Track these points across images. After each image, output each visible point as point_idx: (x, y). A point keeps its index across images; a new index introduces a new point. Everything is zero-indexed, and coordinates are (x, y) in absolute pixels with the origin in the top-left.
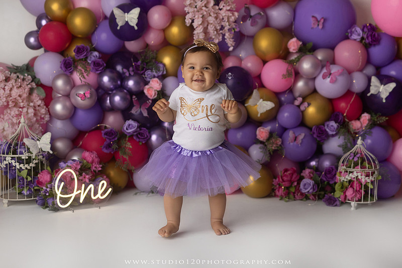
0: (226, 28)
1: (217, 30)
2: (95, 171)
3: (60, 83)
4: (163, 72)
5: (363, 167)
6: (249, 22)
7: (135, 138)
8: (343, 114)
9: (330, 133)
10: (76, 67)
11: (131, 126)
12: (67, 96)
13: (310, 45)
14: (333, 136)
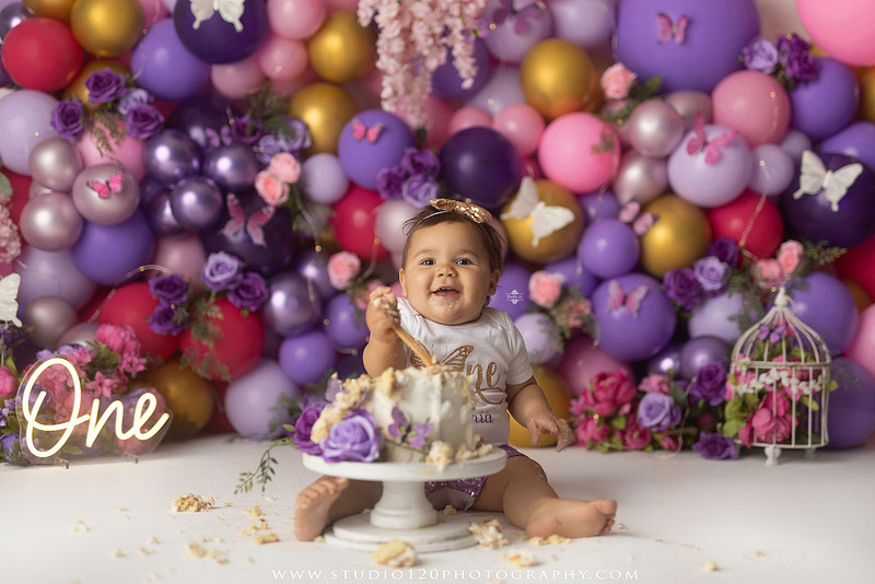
0: (456, 32)
1: (433, 36)
2: (127, 374)
3: (49, 160)
4: (304, 141)
5: (792, 358)
6: (509, 25)
7: (231, 298)
8: (737, 243)
9: (708, 286)
10: (90, 124)
11: (222, 268)
12: (67, 192)
13: (655, 83)
14: (715, 294)
